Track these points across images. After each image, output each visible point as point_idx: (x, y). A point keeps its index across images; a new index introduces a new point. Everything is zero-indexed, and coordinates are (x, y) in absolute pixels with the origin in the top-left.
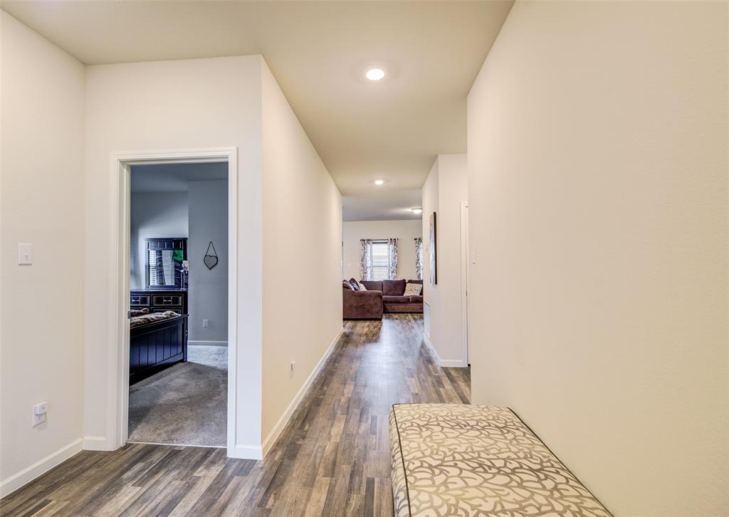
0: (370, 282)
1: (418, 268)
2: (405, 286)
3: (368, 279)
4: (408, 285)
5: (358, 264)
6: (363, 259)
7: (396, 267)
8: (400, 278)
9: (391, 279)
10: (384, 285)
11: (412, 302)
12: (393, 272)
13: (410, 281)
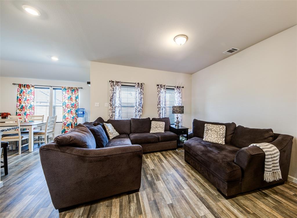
0: (118, 121)
1: (159, 108)
2: (151, 124)
3: (117, 118)
4: (153, 122)
5: (107, 104)
6: (111, 99)
7: (142, 107)
8: (144, 117)
9: (138, 117)
10: (132, 124)
11: (162, 141)
12: (139, 111)
13: (154, 119)
